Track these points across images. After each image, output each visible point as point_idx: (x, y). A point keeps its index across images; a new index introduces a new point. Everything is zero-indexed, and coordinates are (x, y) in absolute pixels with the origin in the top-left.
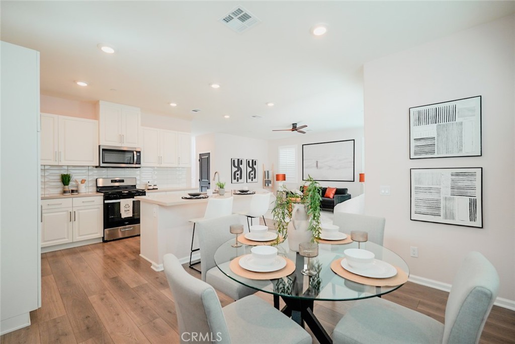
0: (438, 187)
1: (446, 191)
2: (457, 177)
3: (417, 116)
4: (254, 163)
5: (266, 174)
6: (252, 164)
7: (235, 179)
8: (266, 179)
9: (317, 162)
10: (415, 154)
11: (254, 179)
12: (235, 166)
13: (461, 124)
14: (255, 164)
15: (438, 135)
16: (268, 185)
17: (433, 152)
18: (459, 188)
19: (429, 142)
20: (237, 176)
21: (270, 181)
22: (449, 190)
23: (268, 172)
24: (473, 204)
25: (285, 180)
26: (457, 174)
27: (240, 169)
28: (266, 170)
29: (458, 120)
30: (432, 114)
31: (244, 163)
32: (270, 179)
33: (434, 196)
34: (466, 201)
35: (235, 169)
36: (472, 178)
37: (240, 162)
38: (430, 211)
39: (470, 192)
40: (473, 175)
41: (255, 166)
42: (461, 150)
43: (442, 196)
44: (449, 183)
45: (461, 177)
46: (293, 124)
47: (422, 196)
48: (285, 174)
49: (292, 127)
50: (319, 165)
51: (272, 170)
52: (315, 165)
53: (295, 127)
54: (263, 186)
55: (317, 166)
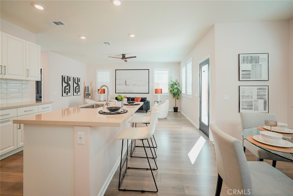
0: (252, 95)
1: (255, 97)
2: (259, 90)
3: (243, 59)
4: (79, 80)
5: (86, 89)
6: (77, 81)
7: (65, 93)
8: (87, 93)
9: (126, 81)
10: (242, 78)
11: (78, 93)
12: (65, 83)
13: (261, 65)
14: (79, 82)
15: (252, 69)
16: (88, 97)
17: (250, 78)
18: (260, 95)
19: (248, 73)
20: (66, 91)
21: (90, 94)
22: (256, 96)
23: (88, 87)
24: (265, 103)
25: (105, 93)
26: (259, 89)
27: (68, 85)
28: (86, 86)
29: (260, 63)
30: (250, 58)
31: (72, 79)
32: (89, 92)
33: (250, 100)
34: (262, 101)
35: (65, 85)
36: (265, 90)
37: (69, 79)
38: (248, 107)
39: (264, 97)
40: (265, 89)
41: (79, 83)
42: (261, 77)
43: (254, 99)
44: (256, 93)
45: (261, 90)
46: (123, 55)
47: (245, 100)
48: (104, 89)
49: (121, 57)
50: (127, 83)
51: (91, 86)
52: (125, 83)
53: (124, 57)
54: (84, 97)
55: (126, 84)
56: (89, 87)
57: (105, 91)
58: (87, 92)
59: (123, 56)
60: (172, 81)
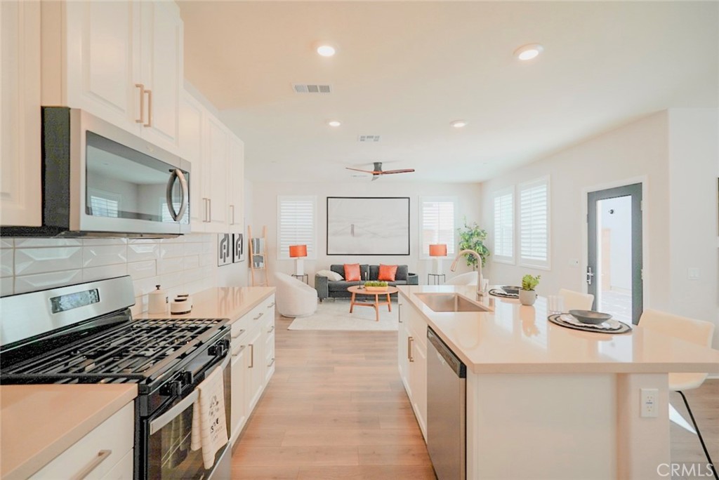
5: (254, 245)
7: (222, 257)
8: (255, 254)
9: (353, 226)
11: (241, 256)
16: (258, 265)
20: (223, 251)
21: (262, 258)
23: (258, 240)
25: (306, 255)
28: (254, 236)
32: (261, 254)
46: (376, 164)
48: (305, 246)
49: (372, 168)
50: (355, 230)
51: (263, 237)
52: (350, 231)
53: (378, 170)
54: (250, 266)
55: (353, 232)
56: (260, 239)
57: (308, 249)
58: (255, 251)
59: (375, 168)
60: (468, 225)
